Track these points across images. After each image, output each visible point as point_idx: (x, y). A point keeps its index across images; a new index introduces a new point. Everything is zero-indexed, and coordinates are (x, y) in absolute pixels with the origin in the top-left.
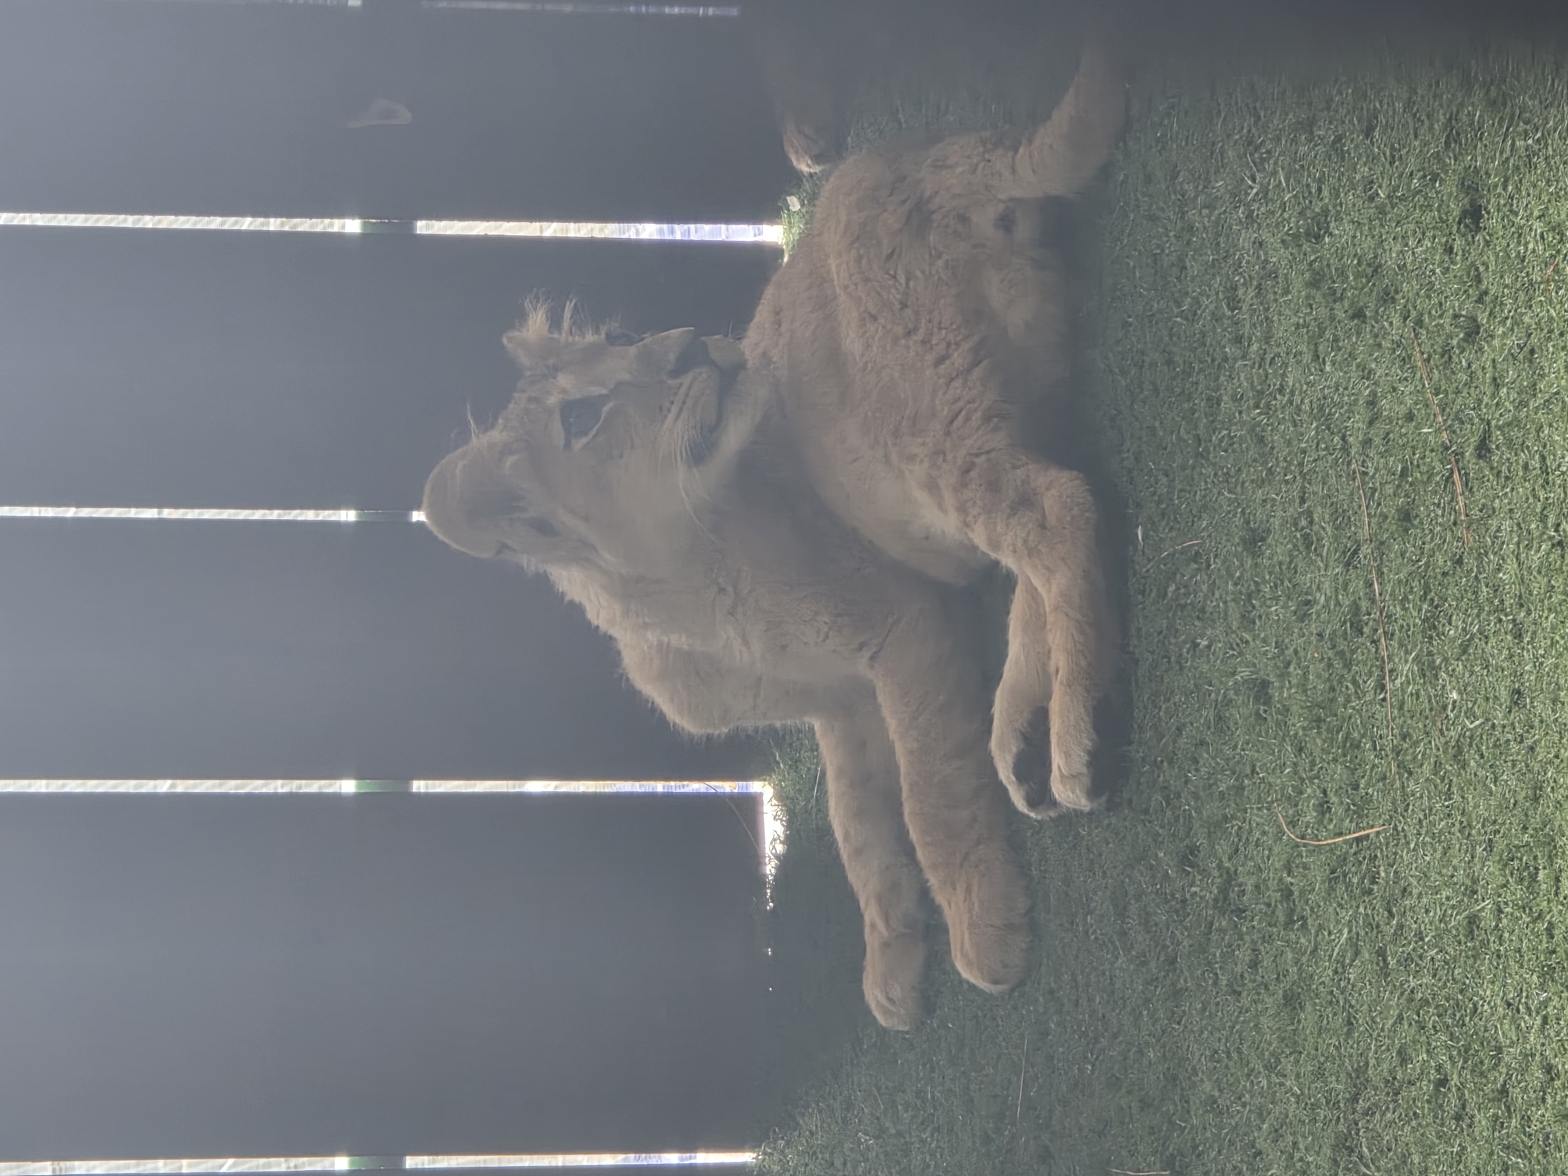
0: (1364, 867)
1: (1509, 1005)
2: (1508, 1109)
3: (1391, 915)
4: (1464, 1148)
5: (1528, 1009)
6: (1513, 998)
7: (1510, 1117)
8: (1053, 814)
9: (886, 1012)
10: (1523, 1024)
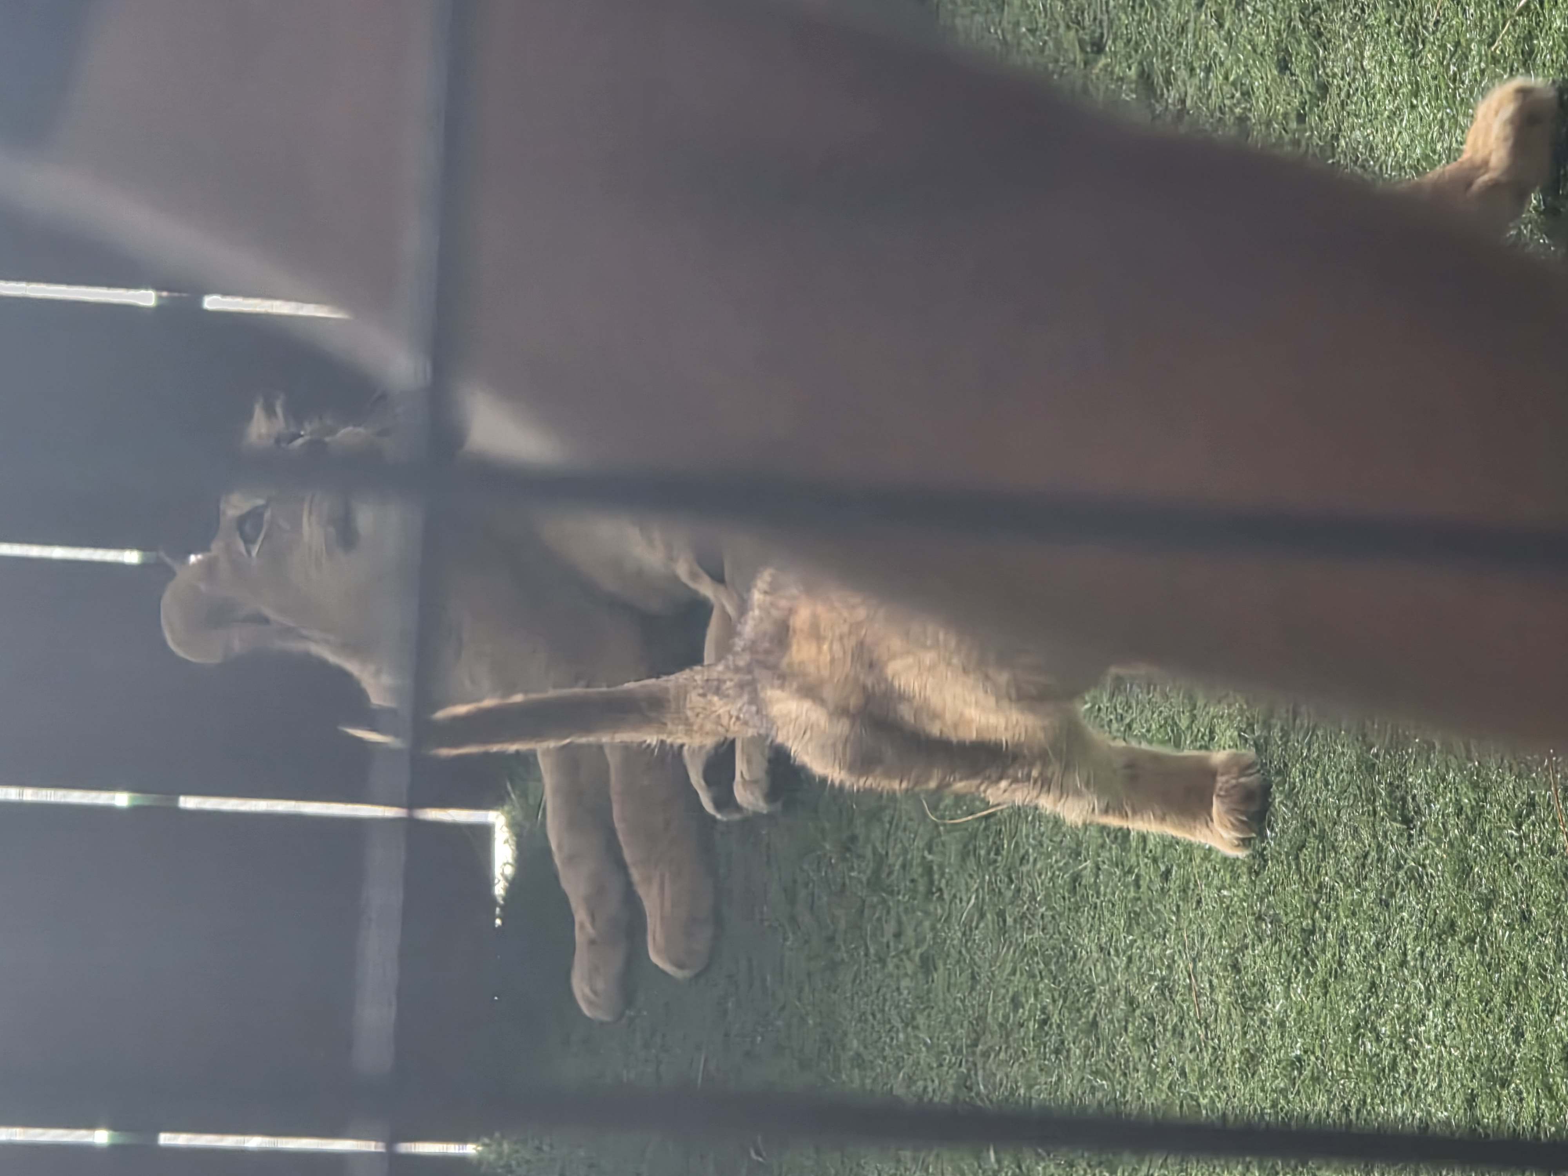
0: (991, 840)
1: (1101, 949)
2: (1098, 1040)
3: (1011, 881)
4: (1060, 1078)
5: (1117, 950)
6: (1106, 943)
7: (1098, 1047)
8: (736, 817)
9: (590, 1003)
10: (1112, 966)
